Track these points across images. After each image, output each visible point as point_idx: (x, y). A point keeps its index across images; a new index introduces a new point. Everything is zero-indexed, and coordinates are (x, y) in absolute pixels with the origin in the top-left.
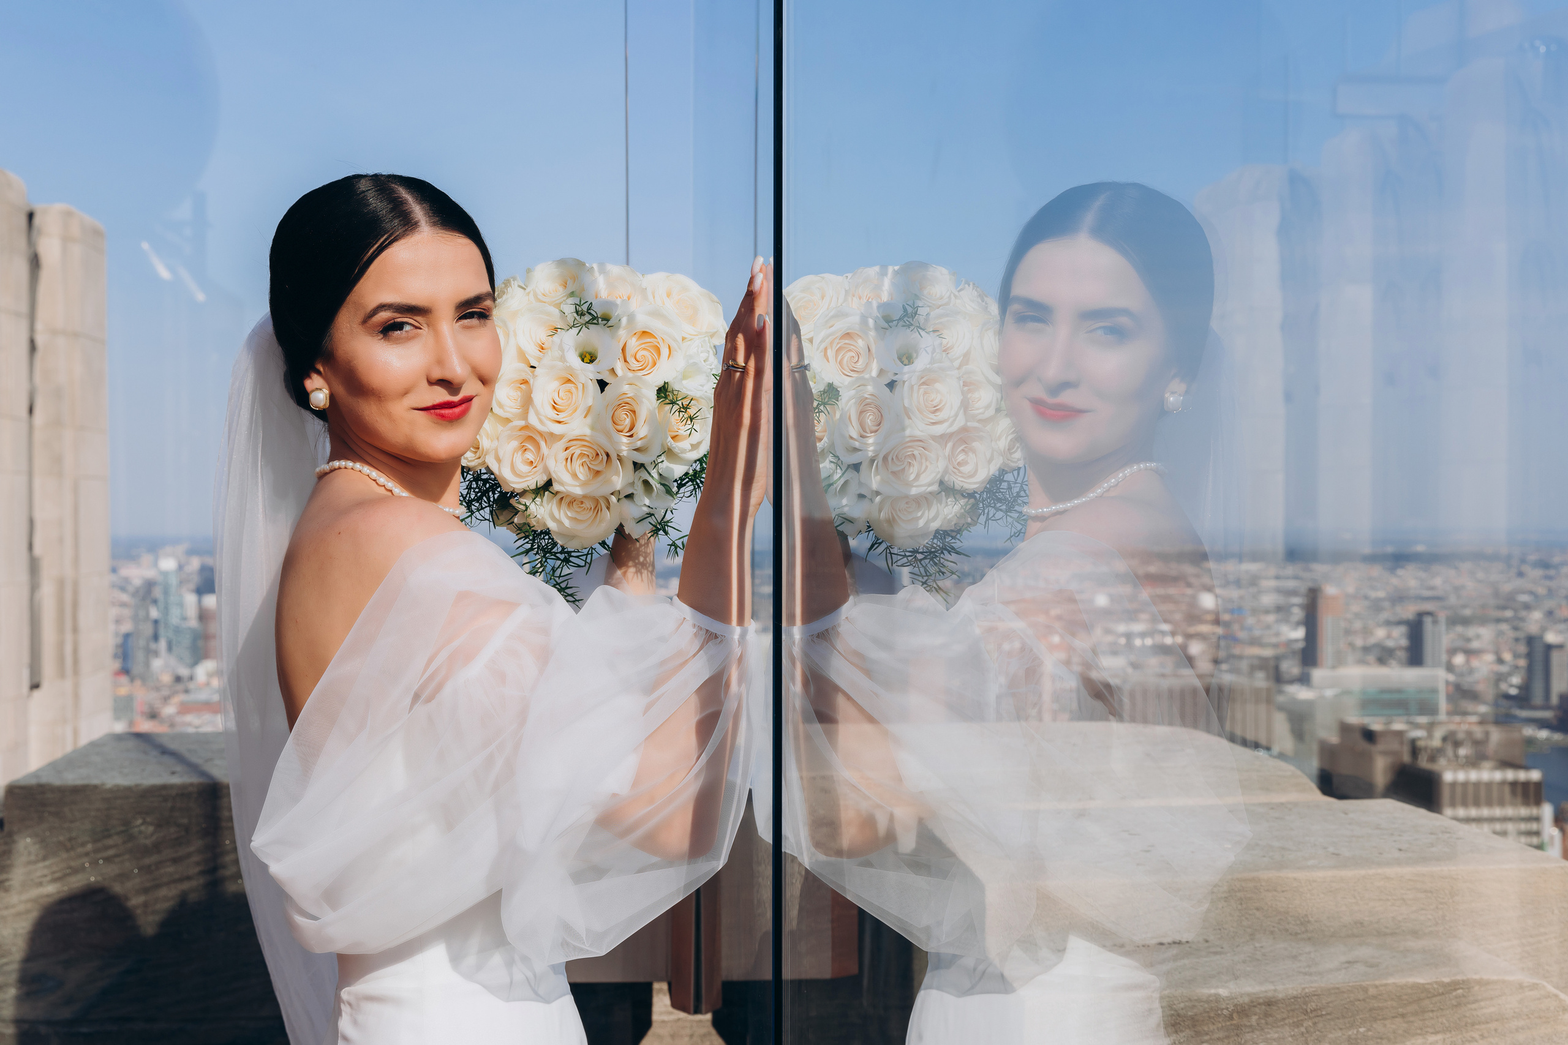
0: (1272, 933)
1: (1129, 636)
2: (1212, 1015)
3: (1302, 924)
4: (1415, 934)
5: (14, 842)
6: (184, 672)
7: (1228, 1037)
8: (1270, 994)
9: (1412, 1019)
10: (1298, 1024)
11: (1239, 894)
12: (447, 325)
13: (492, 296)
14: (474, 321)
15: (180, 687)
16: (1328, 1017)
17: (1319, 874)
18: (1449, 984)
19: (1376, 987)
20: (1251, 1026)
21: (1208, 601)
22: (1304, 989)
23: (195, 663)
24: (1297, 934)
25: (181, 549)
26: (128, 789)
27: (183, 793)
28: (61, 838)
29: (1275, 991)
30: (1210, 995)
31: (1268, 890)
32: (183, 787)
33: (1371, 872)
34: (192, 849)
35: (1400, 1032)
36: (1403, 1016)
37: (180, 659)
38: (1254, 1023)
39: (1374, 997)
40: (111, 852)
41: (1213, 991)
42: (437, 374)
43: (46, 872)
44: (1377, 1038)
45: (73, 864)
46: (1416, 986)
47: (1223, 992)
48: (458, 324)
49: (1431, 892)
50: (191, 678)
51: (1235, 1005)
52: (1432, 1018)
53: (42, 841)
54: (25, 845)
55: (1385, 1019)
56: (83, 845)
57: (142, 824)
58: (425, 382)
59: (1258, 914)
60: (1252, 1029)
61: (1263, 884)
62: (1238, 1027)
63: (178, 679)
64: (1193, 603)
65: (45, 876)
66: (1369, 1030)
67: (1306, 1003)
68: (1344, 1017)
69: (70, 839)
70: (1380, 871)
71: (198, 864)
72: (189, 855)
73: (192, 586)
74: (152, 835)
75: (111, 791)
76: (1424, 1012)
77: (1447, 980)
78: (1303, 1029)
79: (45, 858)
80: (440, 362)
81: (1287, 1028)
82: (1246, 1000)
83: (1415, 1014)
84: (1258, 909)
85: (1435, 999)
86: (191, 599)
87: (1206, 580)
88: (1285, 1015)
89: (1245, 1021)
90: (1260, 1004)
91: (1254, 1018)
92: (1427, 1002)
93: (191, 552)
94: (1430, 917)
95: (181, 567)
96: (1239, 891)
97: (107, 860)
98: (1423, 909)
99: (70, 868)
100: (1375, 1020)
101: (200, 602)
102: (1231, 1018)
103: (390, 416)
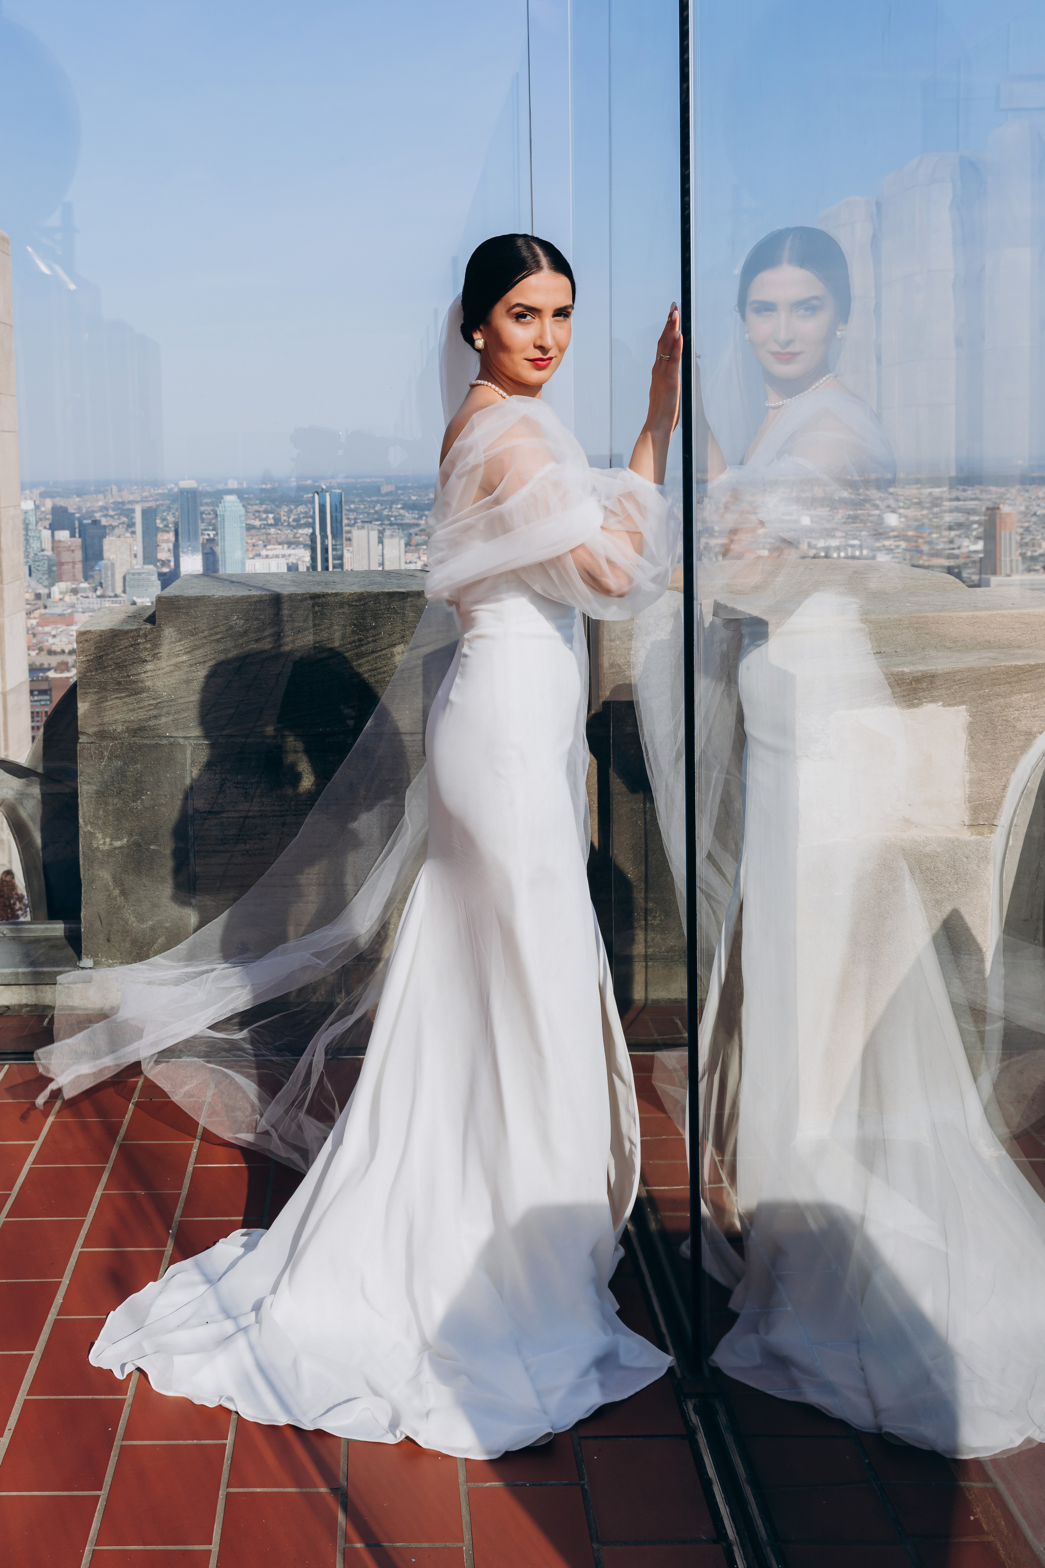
0: (936, 647)
1: (827, 549)
2: (900, 682)
3: (954, 642)
4: (1019, 647)
5: (163, 630)
6: (43, 591)
7: (909, 695)
8: (933, 671)
9: (1014, 685)
10: (949, 688)
11: (915, 625)
12: (548, 320)
13: (572, 307)
14: (561, 318)
15: (40, 603)
16: (968, 684)
17: (964, 614)
18: (1034, 666)
19: (995, 667)
20: (923, 689)
21: (892, 520)
22: (954, 668)
23: (52, 584)
24: (951, 648)
25: (36, 492)
26: (228, 598)
27: (260, 600)
28: (190, 628)
29: (936, 669)
30: (898, 672)
31: (933, 623)
32: (261, 596)
33: (995, 612)
34: (266, 633)
35: (1008, 692)
36: (1010, 683)
37: (39, 581)
38: (925, 687)
39: (994, 673)
40: (219, 636)
41: (900, 669)
42: (539, 343)
43: (181, 648)
44: (996, 695)
45: (197, 643)
46: (1016, 667)
47: (906, 670)
48: (554, 318)
49: (1028, 624)
50: (49, 596)
51: (913, 677)
52: (1025, 684)
53: (179, 631)
54: (169, 632)
55: (1000, 685)
56: (203, 632)
57: (237, 619)
58: (533, 346)
59: (927, 637)
60: (924, 690)
61: (930, 619)
62: (915, 689)
63: (38, 596)
64: (881, 519)
65: (181, 650)
66: (991, 691)
67: (954, 676)
68: (977, 684)
69: (195, 629)
70: (999, 612)
71: (270, 642)
72: (265, 638)
73: (47, 523)
74: (243, 626)
75: (218, 599)
76: (1021, 681)
77: (1033, 663)
78: (953, 691)
79: (180, 641)
80: (541, 337)
81: (944, 690)
82: (920, 674)
83: (1016, 682)
84: (926, 634)
85: (1026, 674)
86: (47, 534)
87: (891, 502)
88: (942, 683)
89: (919, 686)
90: (927, 676)
91: (925, 685)
92: (1022, 675)
93: (44, 495)
94: (1028, 638)
95: (37, 507)
96: (916, 623)
97: (218, 641)
98: (1023, 634)
99: (196, 645)
100: (994, 685)
101: (53, 535)
102: (911, 684)
103: (513, 361)
